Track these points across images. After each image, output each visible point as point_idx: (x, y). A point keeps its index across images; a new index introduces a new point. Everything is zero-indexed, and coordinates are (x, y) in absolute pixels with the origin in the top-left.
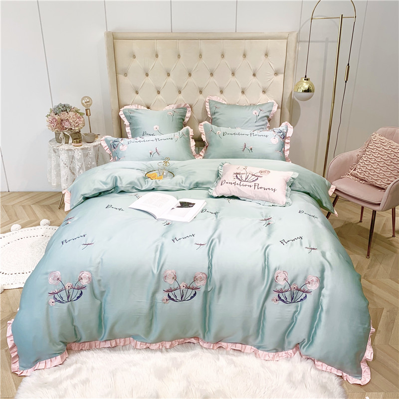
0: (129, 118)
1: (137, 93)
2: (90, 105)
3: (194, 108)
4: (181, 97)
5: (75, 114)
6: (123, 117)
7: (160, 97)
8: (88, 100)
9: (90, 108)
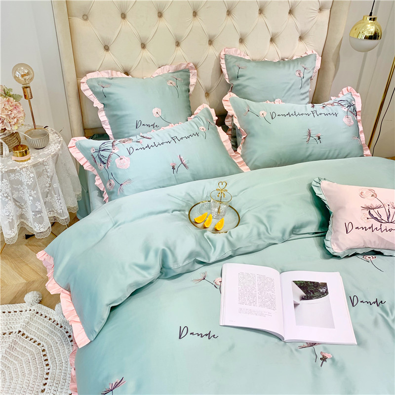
0: (103, 96)
1: (107, 48)
2: (31, 79)
3: (200, 69)
4: (179, 51)
5: (8, 101)
6: (88, 93)
7: (146, 53)
8: (26, 71)
9: (31, 85)
